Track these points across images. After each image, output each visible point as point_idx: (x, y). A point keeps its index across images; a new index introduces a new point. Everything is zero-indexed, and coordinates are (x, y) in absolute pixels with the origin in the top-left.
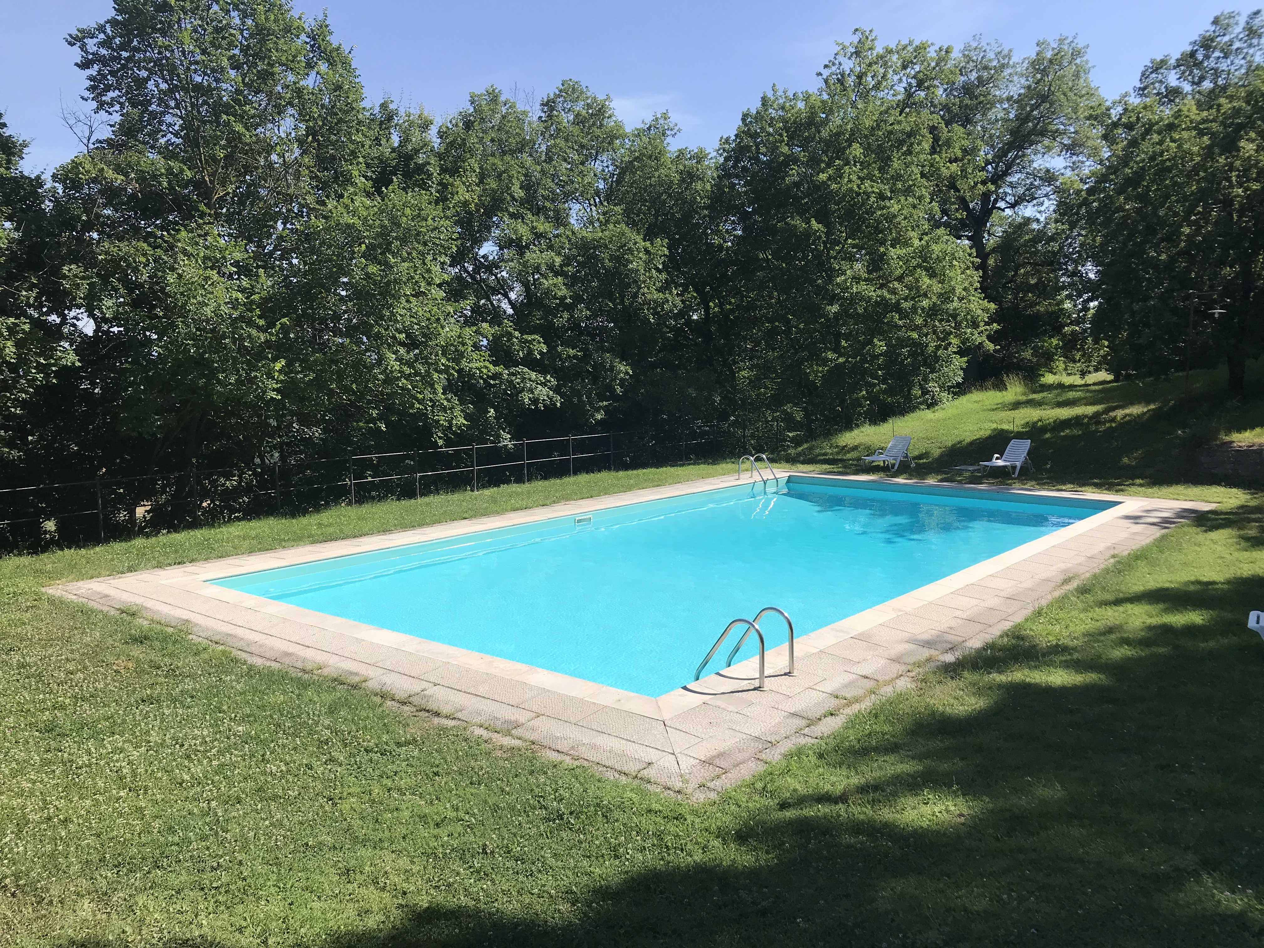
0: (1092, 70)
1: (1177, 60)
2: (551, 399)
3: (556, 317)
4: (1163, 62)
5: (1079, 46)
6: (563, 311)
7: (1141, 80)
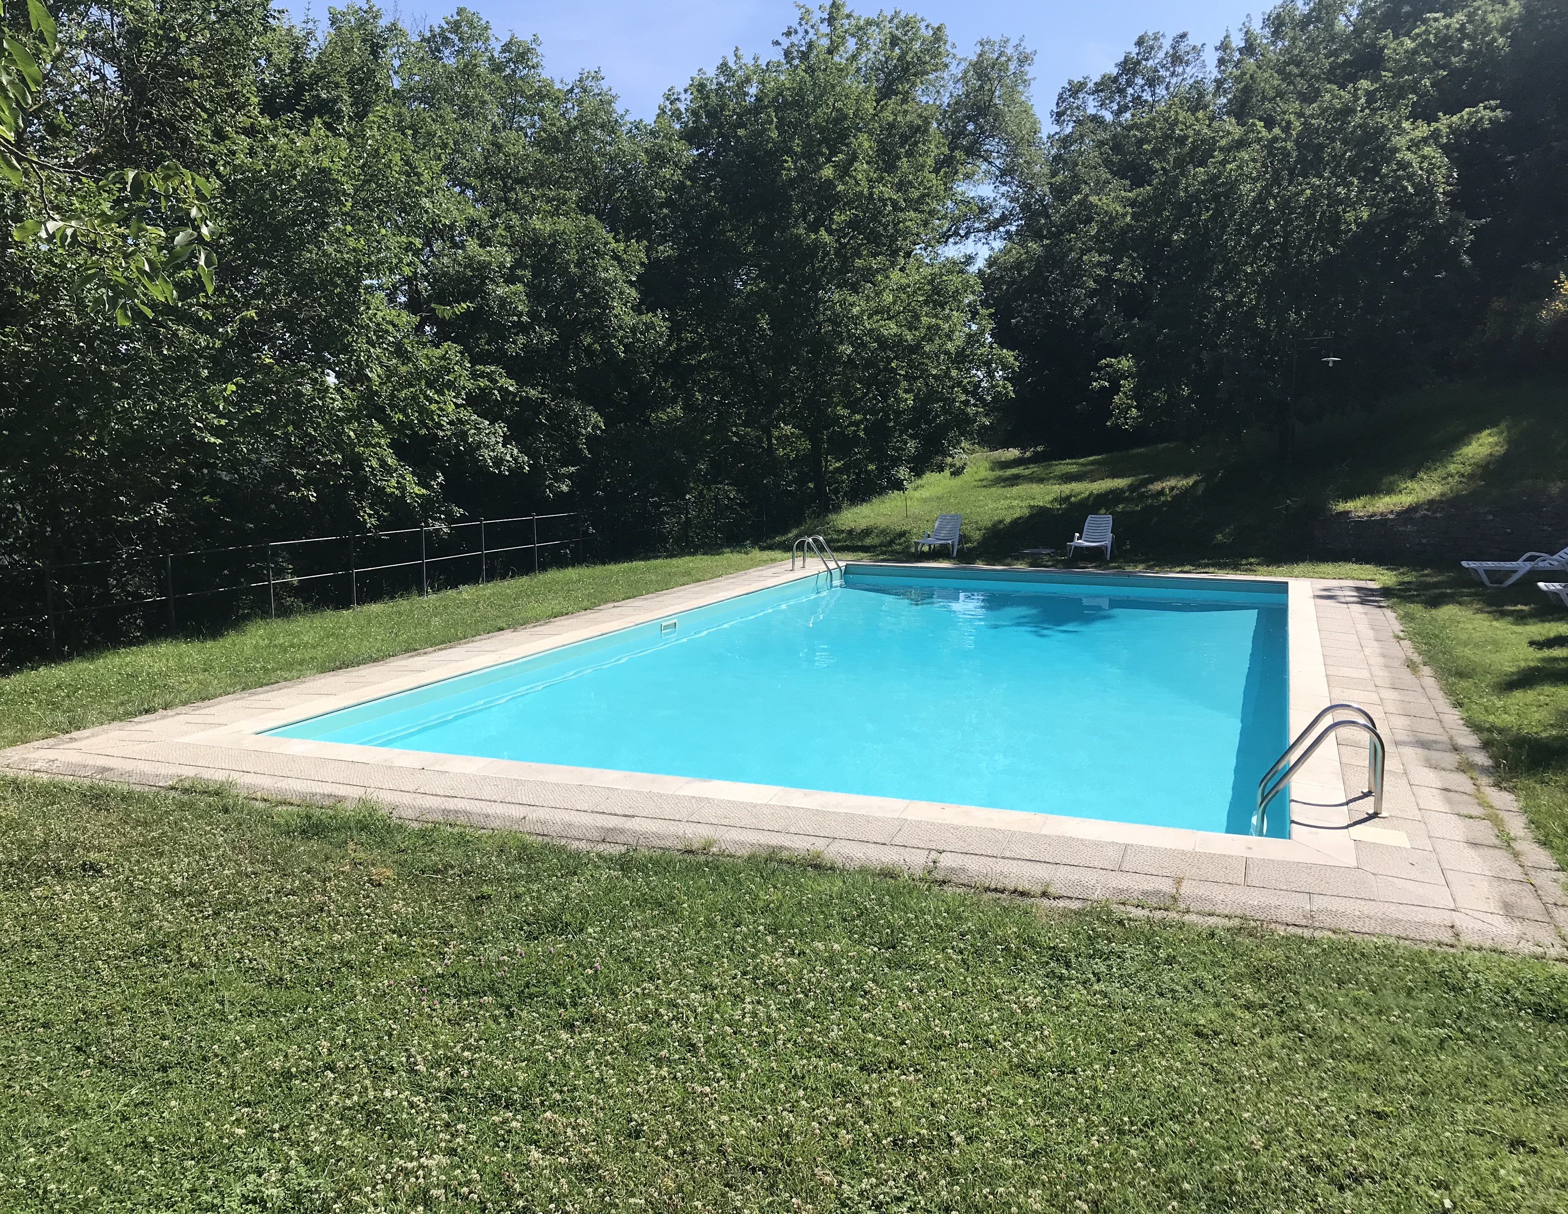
0: (1032, 82)
1: (1096, 84)
2: (516, 463)
3: (508, 342)
4: (1082, 86)
5: (1028, 51)
6: (517, 334)
7: (1058, 104)
